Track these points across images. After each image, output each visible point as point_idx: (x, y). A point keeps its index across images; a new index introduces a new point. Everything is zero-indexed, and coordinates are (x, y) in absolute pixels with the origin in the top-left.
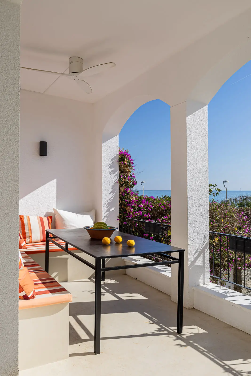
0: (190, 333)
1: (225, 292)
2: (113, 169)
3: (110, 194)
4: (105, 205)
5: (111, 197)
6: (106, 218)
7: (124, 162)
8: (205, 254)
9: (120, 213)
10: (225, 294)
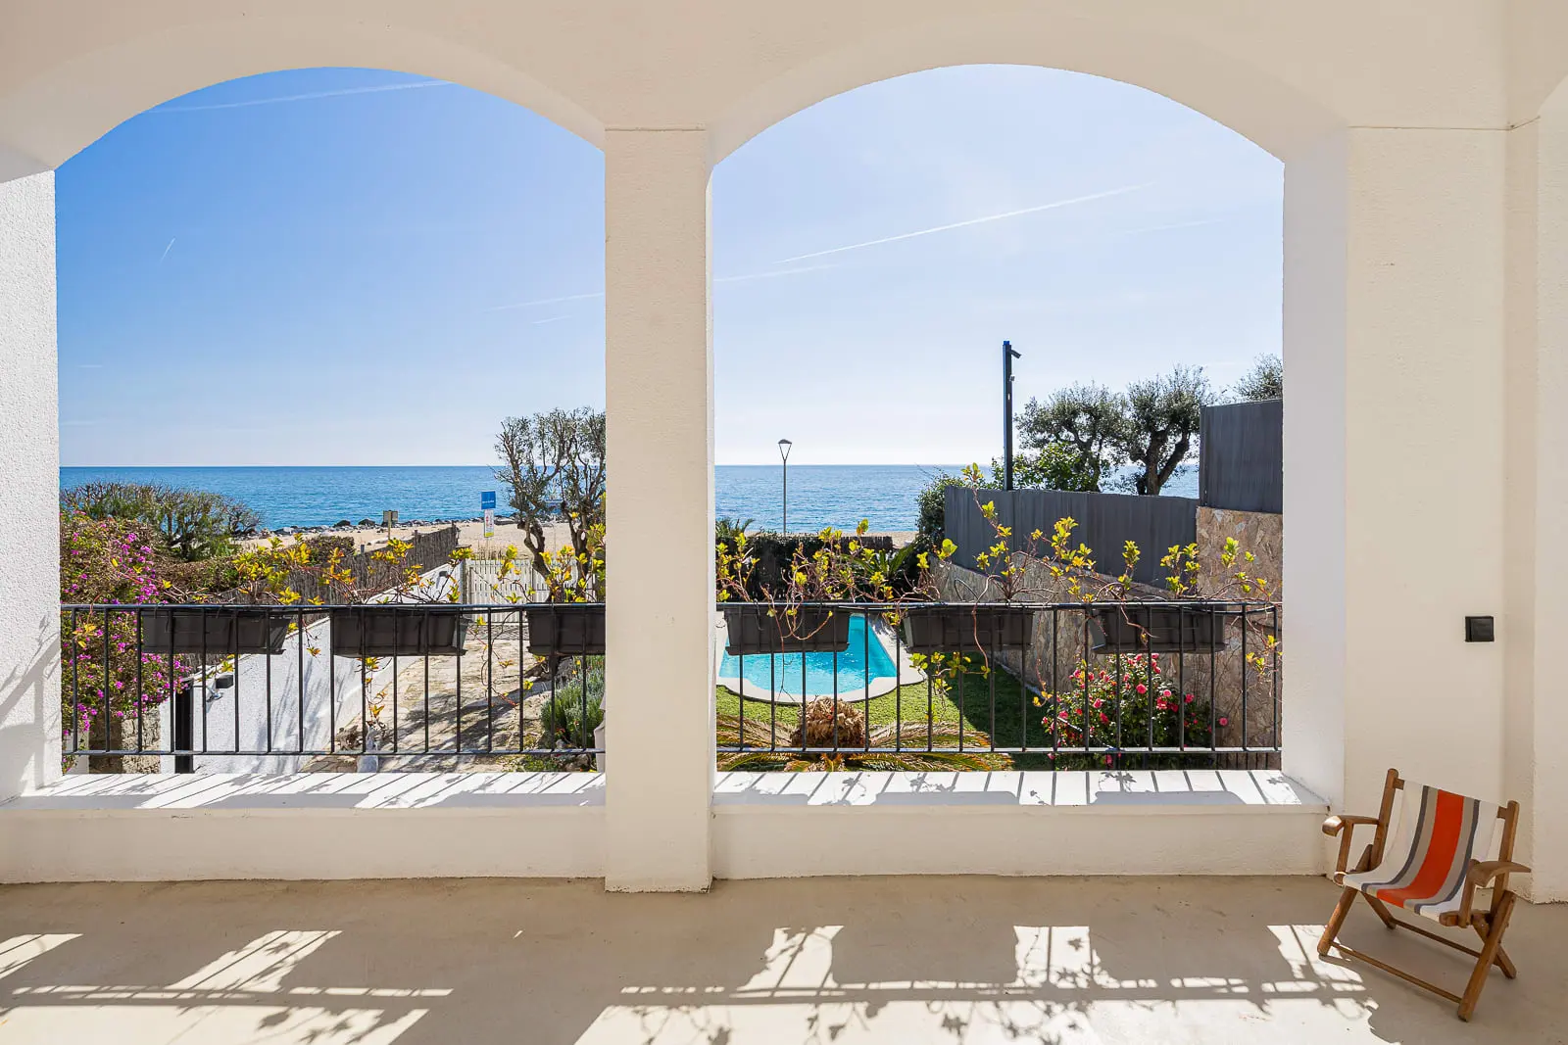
0: (8, 968)
1: (133, 788)
8: (45, 684)
10: (138, 793)
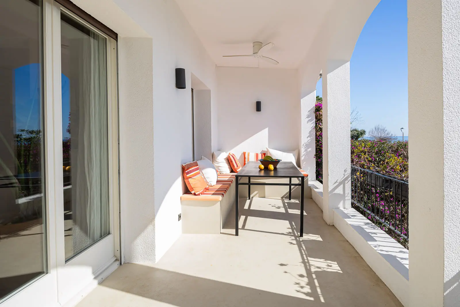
0: (308, 239)
2: (310, 118)
3: (307, 138)
4: (303, 146)
5: (308, 140)
6: (304, 156)
7: (319, 112)
8: (346, 185)
9: (316, 152)
